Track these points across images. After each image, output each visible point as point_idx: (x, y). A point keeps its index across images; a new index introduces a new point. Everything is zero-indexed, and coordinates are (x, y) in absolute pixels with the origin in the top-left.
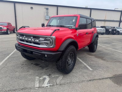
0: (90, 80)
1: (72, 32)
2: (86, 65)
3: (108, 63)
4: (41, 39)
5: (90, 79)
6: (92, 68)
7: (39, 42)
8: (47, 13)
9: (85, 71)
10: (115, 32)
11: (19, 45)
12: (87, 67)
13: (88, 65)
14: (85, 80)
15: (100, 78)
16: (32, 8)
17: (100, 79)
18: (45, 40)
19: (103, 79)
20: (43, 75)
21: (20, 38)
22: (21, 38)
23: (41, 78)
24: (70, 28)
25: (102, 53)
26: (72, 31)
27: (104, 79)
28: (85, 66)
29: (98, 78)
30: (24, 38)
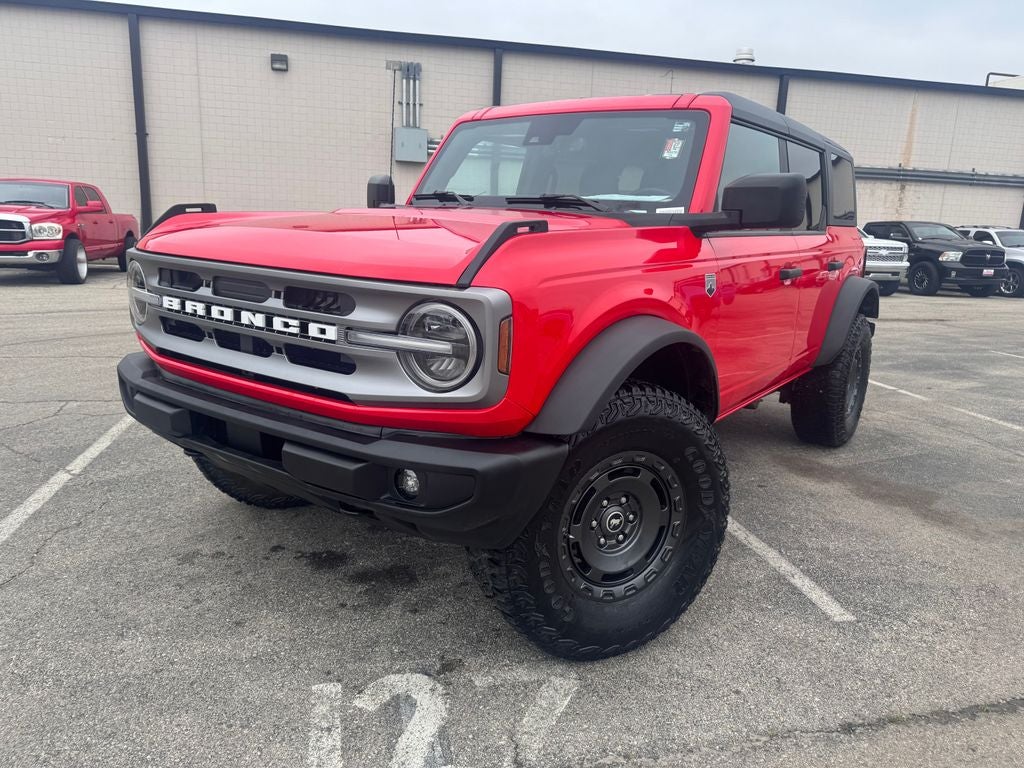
0: (848, 728)
1: (659, 256)
2: (784, 566)
3: (982, 546)
4: (360, 315)
5: (844, 715)
6: (845, 603)
7: (343, 347)
8: (412, 107)
9: (788, 626)
10: (988, 272)
11: (153, 371)
12: (794, 590)
13: (807, 572)
14: (793, 719)
15: (946, 703)
16: (280, 63)
17: (944, 717)
18: (401, 330)
19: (972, 712)
20: (388, 671)
21: (166, 302)
22: (176, 304)
23: (366, 703)
24: (632, 221)
25: (907, 451)
26: (653, 247)
27: (982, 718)
28: (781, 579)
29: (921, 705)
30: (200, 309)
